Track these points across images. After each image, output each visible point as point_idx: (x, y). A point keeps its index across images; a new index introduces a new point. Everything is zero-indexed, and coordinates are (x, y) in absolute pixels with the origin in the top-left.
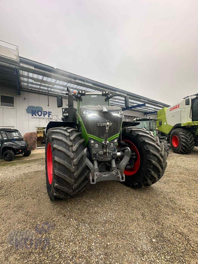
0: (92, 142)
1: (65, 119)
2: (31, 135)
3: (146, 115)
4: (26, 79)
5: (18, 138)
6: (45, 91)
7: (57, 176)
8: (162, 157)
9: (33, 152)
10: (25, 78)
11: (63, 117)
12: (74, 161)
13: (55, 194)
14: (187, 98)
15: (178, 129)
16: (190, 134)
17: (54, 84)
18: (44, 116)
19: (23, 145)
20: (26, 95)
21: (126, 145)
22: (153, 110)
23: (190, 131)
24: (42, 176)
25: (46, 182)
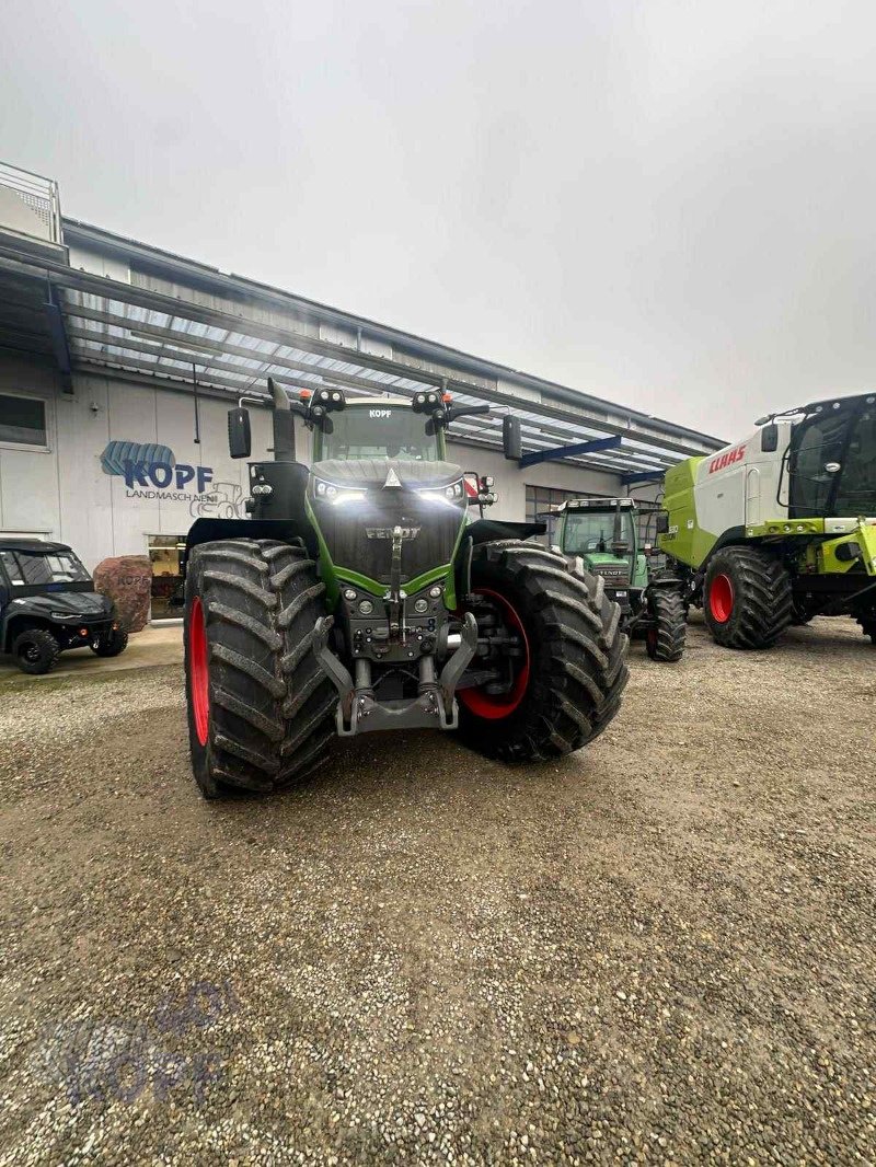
0: (350, 594)
1: (258, 508)
2: (123, 569)
3: (626, 486)
4: (95, 327)
5: (70, 580)
6: (180, 379)
7: (224, 709)
8: (604, 649)
9: (136, 640)
10: (94, 322)
11: (253, 500)
12: (284, 659)
13: (217, 771)
14: (770, 423)
15: (733, 548)
16: (777, 568)
17: (221, 348)
18: (180, 486)
19: (96, 608)
20: (99, 391)
21: (488, 608)
22: (658, 466)
23: (779, 559)
24: (174, 725)
25: (188, 747)
